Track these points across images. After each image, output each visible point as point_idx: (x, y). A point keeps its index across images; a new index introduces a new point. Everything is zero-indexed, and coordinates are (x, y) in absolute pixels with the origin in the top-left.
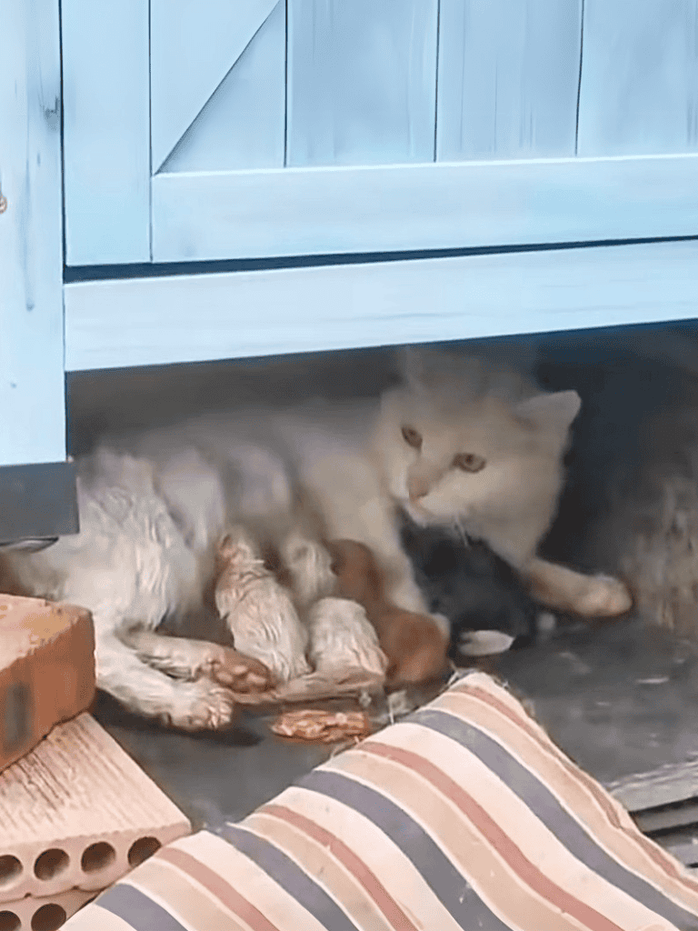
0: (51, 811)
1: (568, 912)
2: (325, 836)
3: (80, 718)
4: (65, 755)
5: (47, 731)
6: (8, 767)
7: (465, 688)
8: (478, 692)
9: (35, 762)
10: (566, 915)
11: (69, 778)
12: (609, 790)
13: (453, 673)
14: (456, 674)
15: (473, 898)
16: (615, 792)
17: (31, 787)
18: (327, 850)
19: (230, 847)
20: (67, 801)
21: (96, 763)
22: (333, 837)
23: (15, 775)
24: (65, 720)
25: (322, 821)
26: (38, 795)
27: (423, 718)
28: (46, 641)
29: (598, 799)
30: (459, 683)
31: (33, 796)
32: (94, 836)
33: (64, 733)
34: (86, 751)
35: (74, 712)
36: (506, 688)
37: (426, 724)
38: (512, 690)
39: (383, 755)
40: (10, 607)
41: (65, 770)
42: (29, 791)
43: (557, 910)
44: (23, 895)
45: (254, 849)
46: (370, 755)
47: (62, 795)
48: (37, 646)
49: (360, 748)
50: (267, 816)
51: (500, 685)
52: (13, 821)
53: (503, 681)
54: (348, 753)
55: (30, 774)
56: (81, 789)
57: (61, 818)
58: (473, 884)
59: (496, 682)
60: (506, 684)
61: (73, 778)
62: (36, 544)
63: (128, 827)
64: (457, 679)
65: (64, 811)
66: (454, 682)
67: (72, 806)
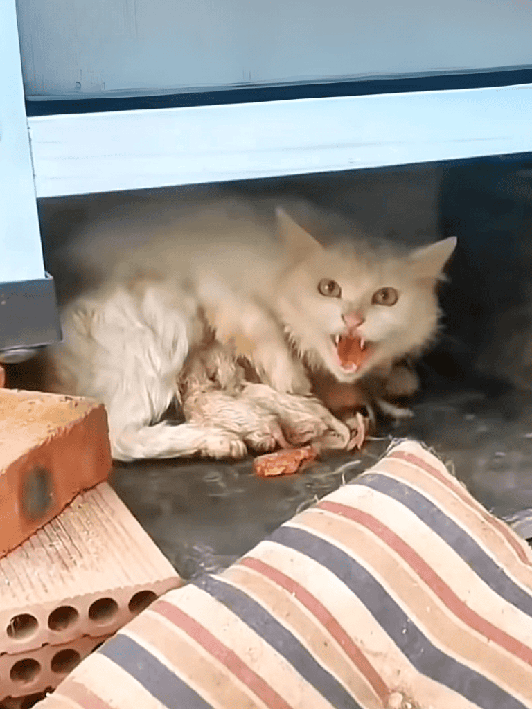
0: (64, 572)
1: (493, 640)
2: (290, 584)
3: (98, 487)
4: (83, 520)
5: (69, 501)
6: (35, 533)
7: (400, 455)
8: (411, 458)
9: (59, 528)
10: (492, 644)
11: (84, 540)
12: (509, 523)
13: (390, 442)
14: (393, 443)
15: (413, 630)
16: (514, 525)
17: (50, 549)
18: (292, 597)
19: (213, 599)
20: (79, 563)
21: (108, 526)
22: (297, 584)
23: (40, 540)
24: (86, 490)
25: (288, 571)
26: (55, 558)
27: (368, 480)
28: (63, 429)
29: (509, 541)
30: (394, 449)
31: (51, 558)
32: (99, 593)
33: (84, 502)
34: (100, 515)
35: (95, 482)
36: (432, 452)
37: (371, 486)
38: (436, 454)
39: (336, 512)
40: (38, 402)
41: (81, 533)
42: (48, 554)
43: (484, 639)
44: (40, 645)
45: (232, 599)
46: (327, 513)
47: (75, 557)
48: (54, 434)
49: (318, 507)
50: (242, 568)
51: (426, 449)
52: (31, 583)
53: (429, 446)
54: (309, 510)
55: (52, 538)
56: (92, 550)
57: (72, 578)
58: (413, 618)
59: (423, 447)
60: (431, 448)
61: (87, 540)
62: (23, 352)
63: (127, 583)
64: (393, 446)
65: (75, 572)
66: (391, 449)
67: (83, 566)
